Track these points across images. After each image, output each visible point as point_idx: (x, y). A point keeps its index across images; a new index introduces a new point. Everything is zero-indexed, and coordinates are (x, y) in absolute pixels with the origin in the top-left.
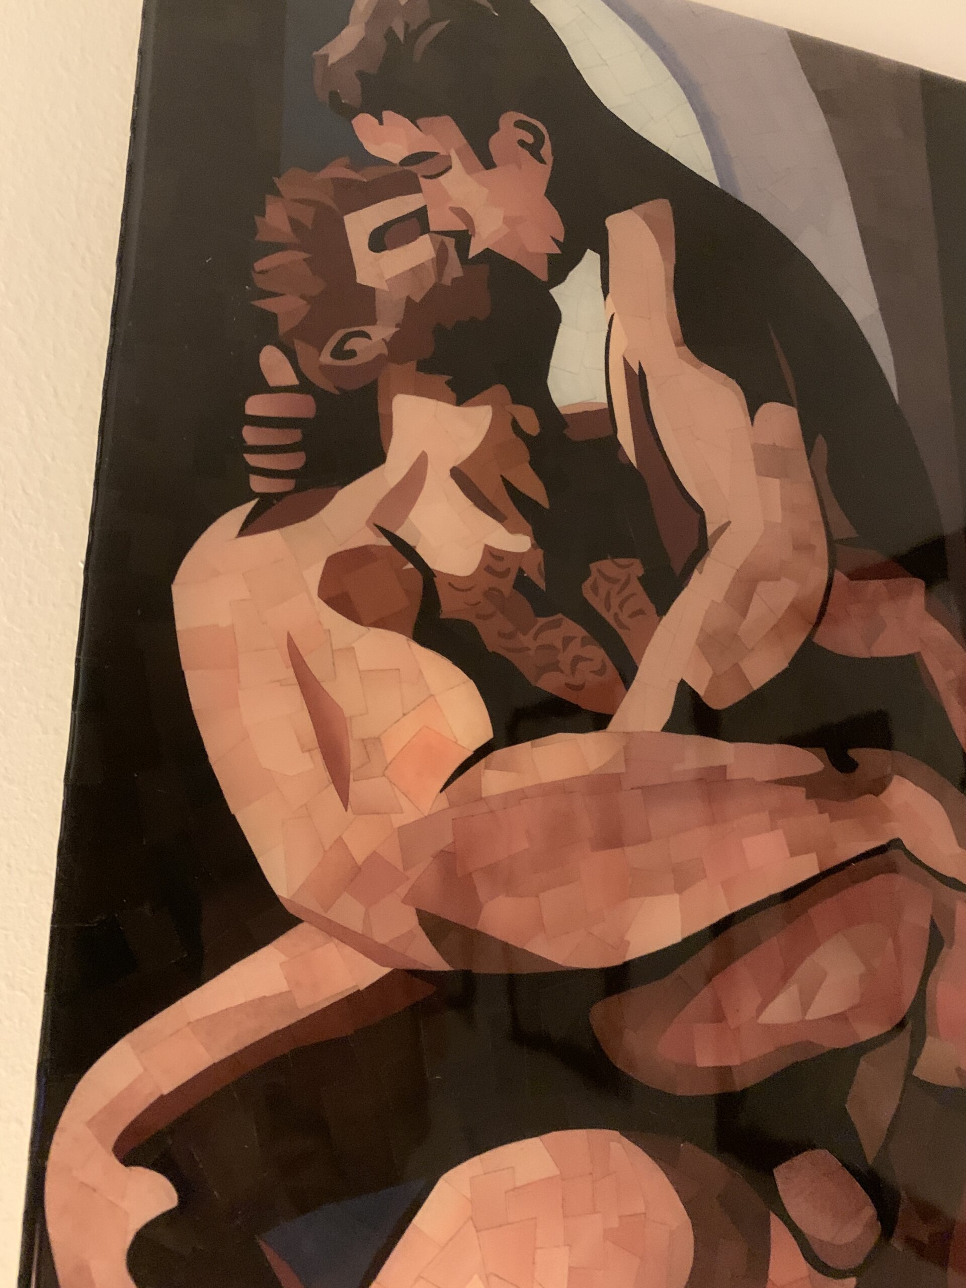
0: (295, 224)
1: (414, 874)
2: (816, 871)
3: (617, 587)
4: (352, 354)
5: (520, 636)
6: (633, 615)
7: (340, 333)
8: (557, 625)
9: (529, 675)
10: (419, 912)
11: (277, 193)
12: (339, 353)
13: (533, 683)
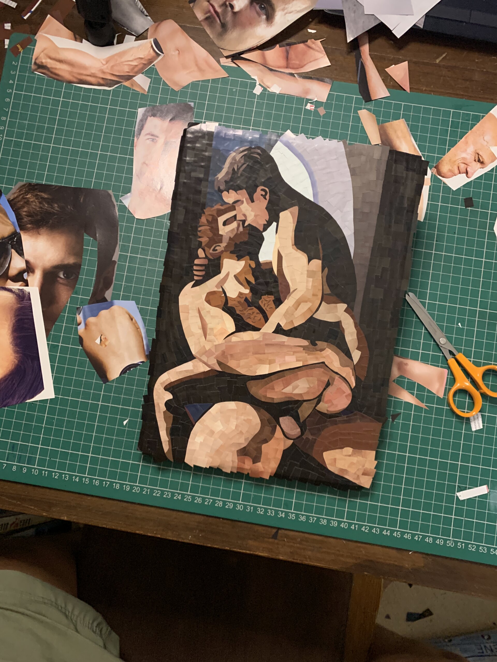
0: (207, 220)
1: (217, 354)
2: (301, 365)
3: (267, 302)
4: (217, 250)
5: (244, 311)
6: (270, 308)
7: (214, 246)
8: (252, 309)
9: (245, 319)
10: (217, 360)
11: (204, 213)
12: (214, 250)
13: (245, 321)
